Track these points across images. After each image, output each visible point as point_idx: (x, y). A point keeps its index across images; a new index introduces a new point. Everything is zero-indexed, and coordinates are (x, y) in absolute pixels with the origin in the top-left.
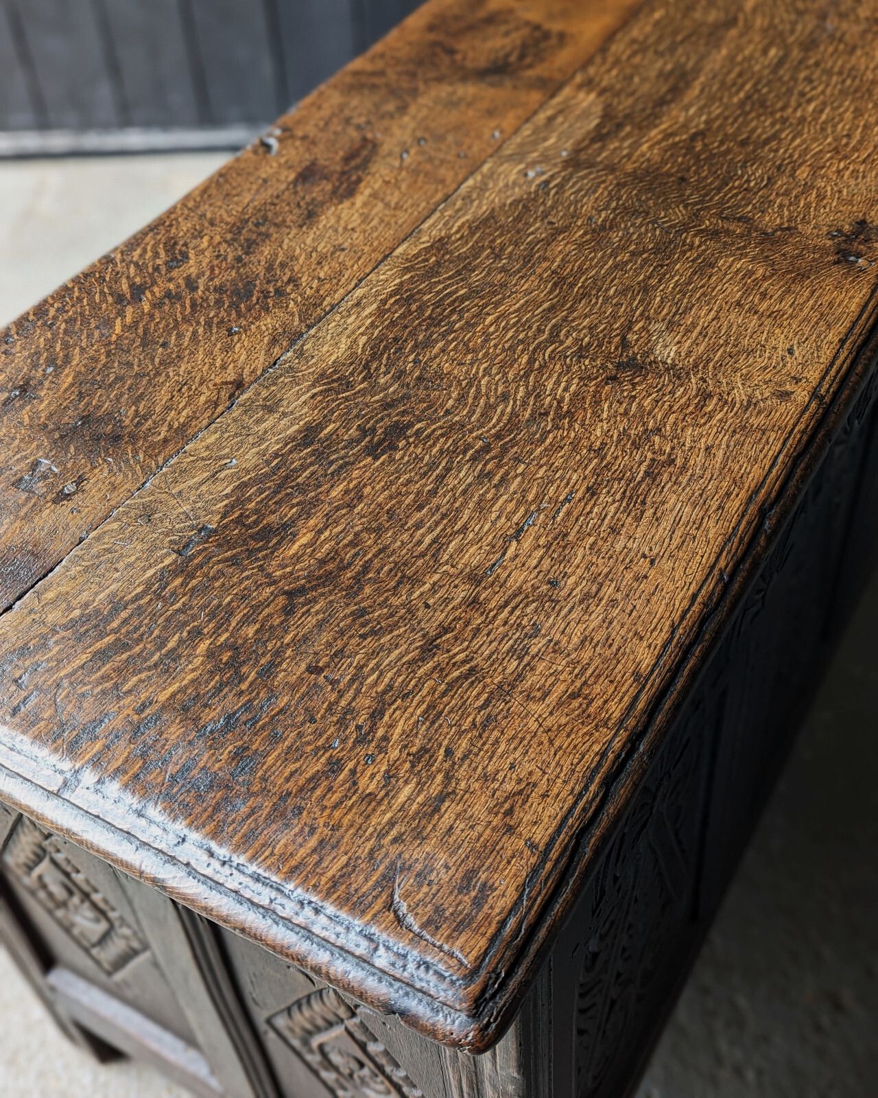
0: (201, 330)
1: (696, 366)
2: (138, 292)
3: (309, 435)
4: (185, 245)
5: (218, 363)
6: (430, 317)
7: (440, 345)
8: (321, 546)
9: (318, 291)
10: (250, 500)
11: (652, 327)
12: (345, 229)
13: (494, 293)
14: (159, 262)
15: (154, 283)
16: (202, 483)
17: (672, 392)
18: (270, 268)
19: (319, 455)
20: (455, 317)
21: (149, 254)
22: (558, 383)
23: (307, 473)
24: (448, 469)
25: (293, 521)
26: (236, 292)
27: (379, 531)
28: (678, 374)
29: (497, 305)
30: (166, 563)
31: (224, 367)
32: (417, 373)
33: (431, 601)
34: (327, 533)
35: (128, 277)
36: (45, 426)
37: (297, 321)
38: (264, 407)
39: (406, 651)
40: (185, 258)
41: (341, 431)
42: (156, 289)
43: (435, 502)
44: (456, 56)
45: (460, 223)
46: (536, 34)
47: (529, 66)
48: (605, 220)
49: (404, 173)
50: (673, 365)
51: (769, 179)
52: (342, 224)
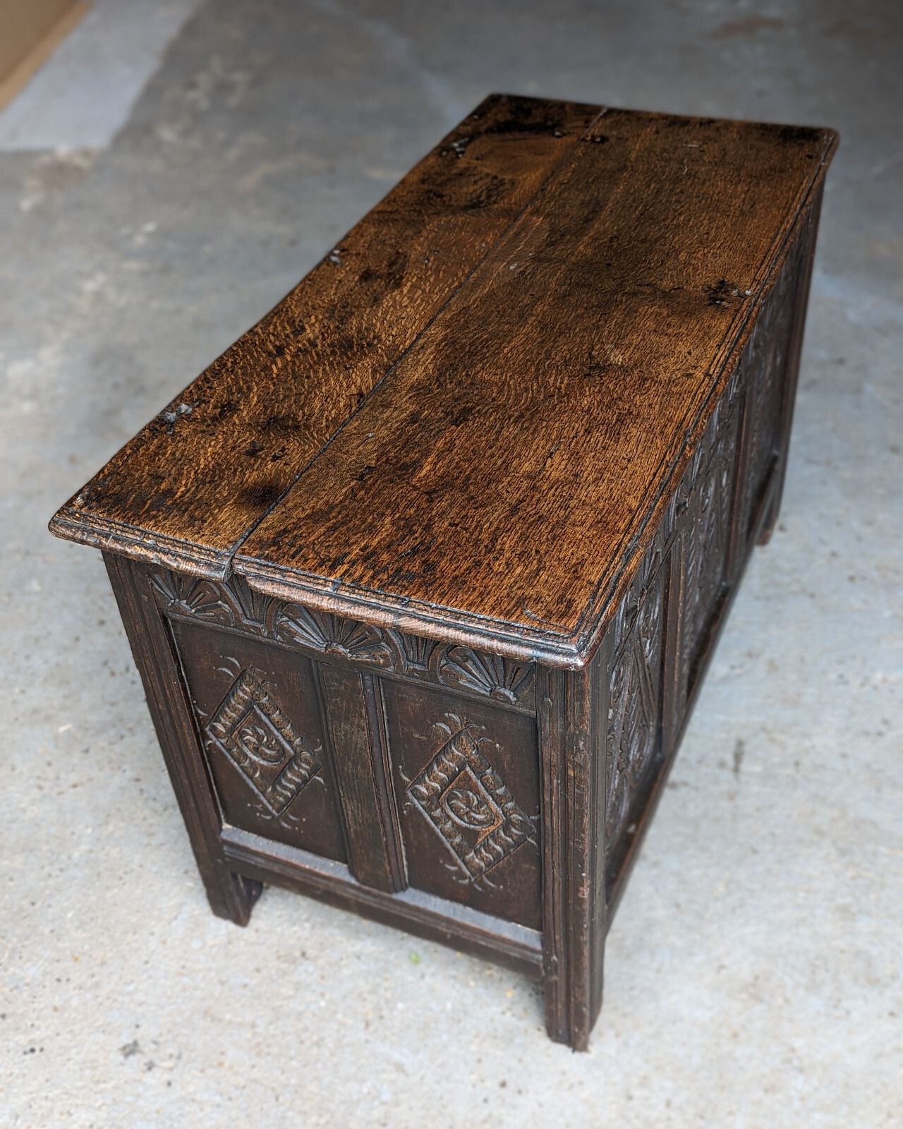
0: (327, 368)
1: (635, 365)
2: (280, 351)
3: (414, 418)
4: (300, 321)
5: (344, 384)
6: (469, 352)
7: (480, 365)
8: (439, 469)
9: (394, 342)
10: (389, 451)
11: (606, 347)
12: (401, 307)
14: (287, 332)
15: (288, 344)
16: (358, 446)
18: (359, 331)
19: (423, 427)
20: (485, 350)
21: (279, 329)
22: (556, 380)
23: (419, 436)
24: (501, 428)
25: (419, 460)
26: (341, 345)
27: (470, 461)
28: (624, 370)
29: (509, 342)
30: (352, 484)
31: (349, 387)
32: (469, 381)
33: (509, 490)
34: (440, 464)
35: (271, 342)
36: (250, 424)
37: (386, 360)
38: (382, 406)
39: (502, 513)
40: (303, 329)
41: (433, 414)
42: (291, 348)
43: (499, 444)
44: (445, 199)
45: (473, 298)
46: (495, 182)
47: (495, 202)
48: (565, 291)
49: (430, 272)
50: (622, 366)
51: (662, 261)
52: (398, 303)
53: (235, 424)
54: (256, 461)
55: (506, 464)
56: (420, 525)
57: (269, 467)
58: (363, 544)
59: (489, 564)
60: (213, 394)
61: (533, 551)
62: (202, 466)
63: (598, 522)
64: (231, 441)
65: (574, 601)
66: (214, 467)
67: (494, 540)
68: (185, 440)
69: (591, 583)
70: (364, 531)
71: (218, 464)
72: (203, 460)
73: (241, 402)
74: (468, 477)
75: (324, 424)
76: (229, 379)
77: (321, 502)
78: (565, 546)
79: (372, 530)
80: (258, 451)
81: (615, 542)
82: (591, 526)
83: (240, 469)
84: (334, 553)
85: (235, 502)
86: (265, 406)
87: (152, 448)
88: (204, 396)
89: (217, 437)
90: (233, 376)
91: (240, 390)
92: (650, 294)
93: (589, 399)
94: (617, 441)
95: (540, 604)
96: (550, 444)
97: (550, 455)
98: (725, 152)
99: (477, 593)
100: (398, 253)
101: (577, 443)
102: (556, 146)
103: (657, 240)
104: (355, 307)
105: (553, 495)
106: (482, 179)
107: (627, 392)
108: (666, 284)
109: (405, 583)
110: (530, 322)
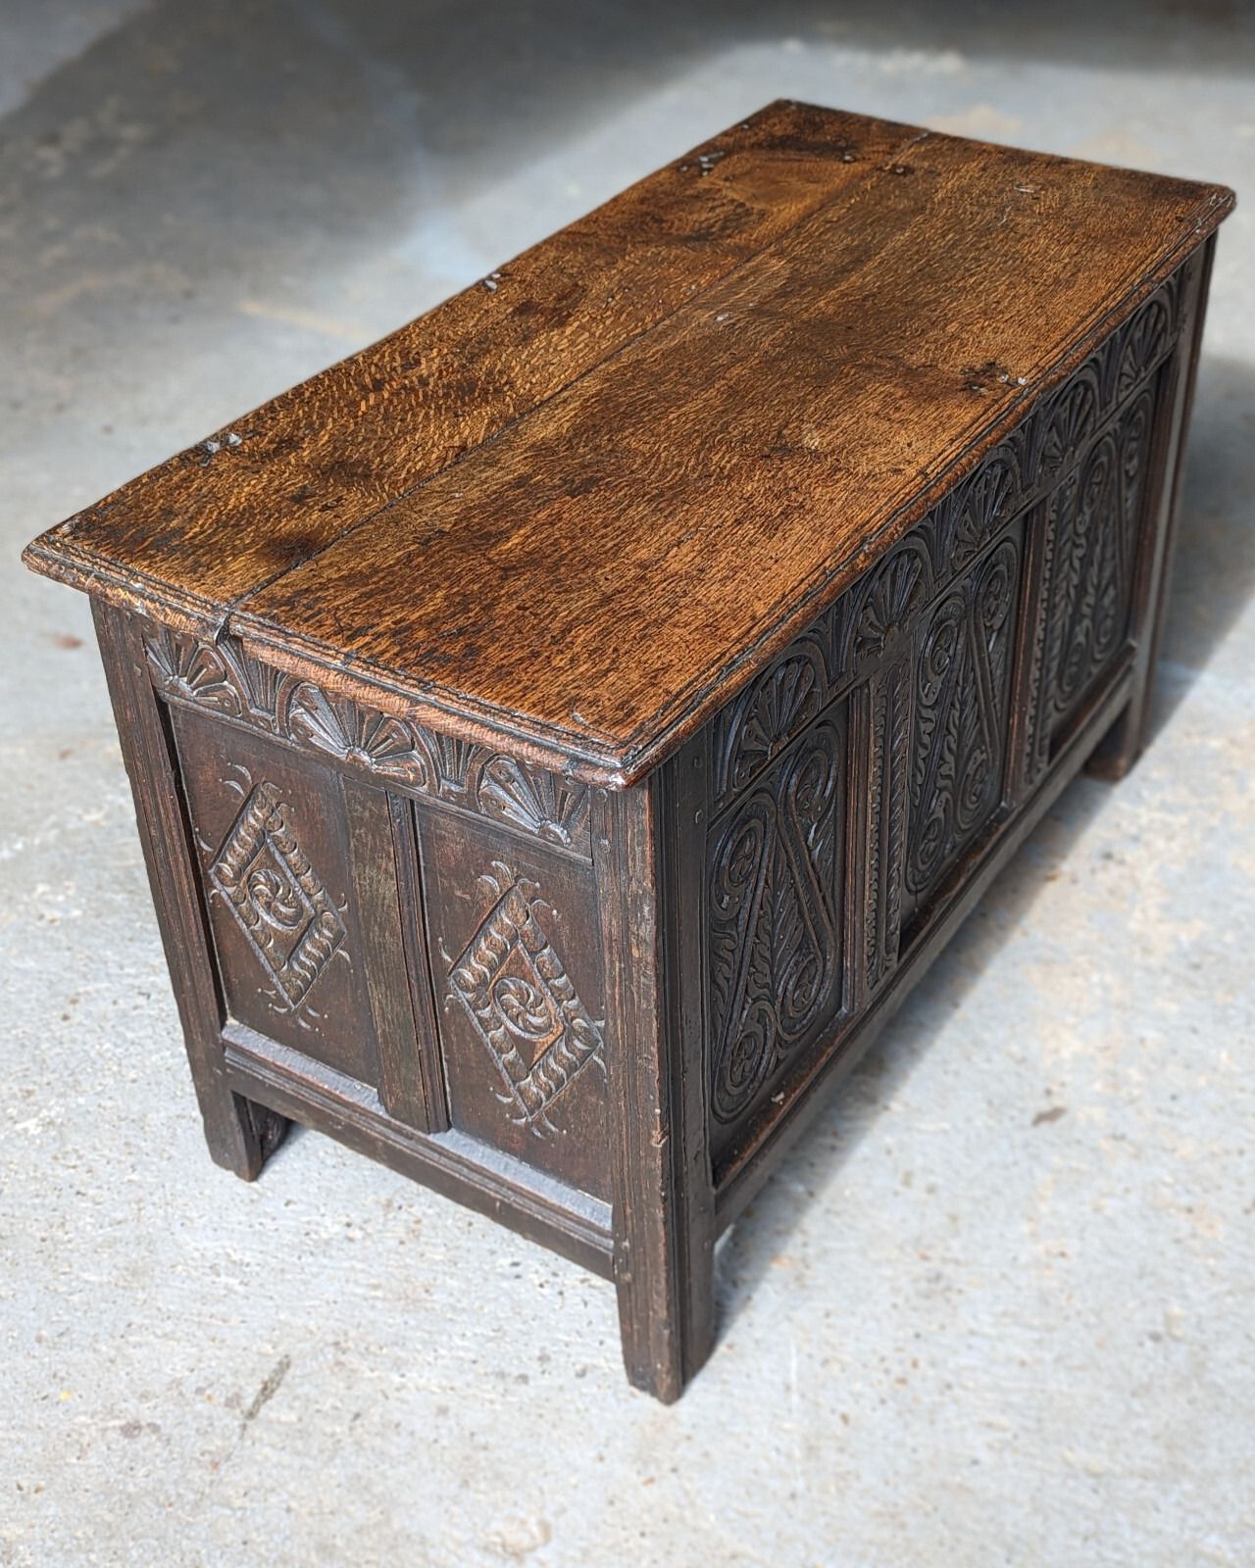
0: (432, 412)
1: (833, 451)
2: (378, 386)
3: (521, 481)
4: (417, 353)
5: (447, 433)
6: (623, 413)
7: (631, 430)
8: (529, 544)
9: (530, 390)
10: (474, 517)
11: (804, 427)
12: (555, 350)
13: (679, 399)
14: (395, 364)
15: (392, 379)
16: (437, 506)
17: (812, 467)
18: (490, 373)
19: (527, 494)
20: (644, 413)
21: (387, 359)
22: (723, 457)
23: (519, 503)
24: (629, 506)
25: (508, 530)
26: (460, 387)
27: (573, 539)
28: (816, 455)
29: (679, 407)
30: (411, 548)
31: (451, 437)
32: (610, 447)
33: (610, 577)
34: (534, 538)
35: (370, 374)
36: (308, 466)
37: (511, 410)
38: (485, 463)
39: (590, 602)
40: (418, 363)
41: (547, 480)
42: (394, 383)
43: (617, 524)
44: (664, 225)
45: (654, 350)
46: (739, 210)
47: (729, 236)
48: (779, 353)
49: (609, 313)
50: (816, 450)
51: (923, 330)
52: (553, 345)
53: (289, 463)
54: (299, 509)
55: (618, 547)
56: (480, 603)
57: (314, 517)
58: (398, 617)
59: (548, 657)
60: (273, 426)
61: (611, 649)
62: (230, 507)
63: (707, 626)
64: (277, 482)
65: (638, 709)
66: (244, 509)
67: (565, 631)
68: (220, 475)
69: (668, 692)
70: (407, 601)
71: (251, 507)
72: (233, 500)
73: (307, 440)
74: (562, 558)
75: (403, 476)
76: (301, 412)
77: (364, 564)
78: (654, 648)
79: (417, 601)
80: (307, 497)
81: (718, 650)
82: (697, 629)
83: (277, 515)
84: (358, 622)
85: (255, 552)
86: (335, 448)
87: (176, 479)
88: (263, 427)
89: (261, 476)
90: (306, 409)
91: (309, 426)
92: (891, 369)
93: (755, 486)
94: (770, 538)
95: (594, 708)
96: (684, 530)
97: (679, 543)
98: (1066, 202)
99: (519, 687)
100: (576, 285)
101: (719, 533)
102: (841, 172)
103: (927, 304)
104: (495, 344)
105: (664, 589)
106: (723, 205)
107: (808, 482)
108: (916, 359)
109: (435, 666)
110: (717, 386)
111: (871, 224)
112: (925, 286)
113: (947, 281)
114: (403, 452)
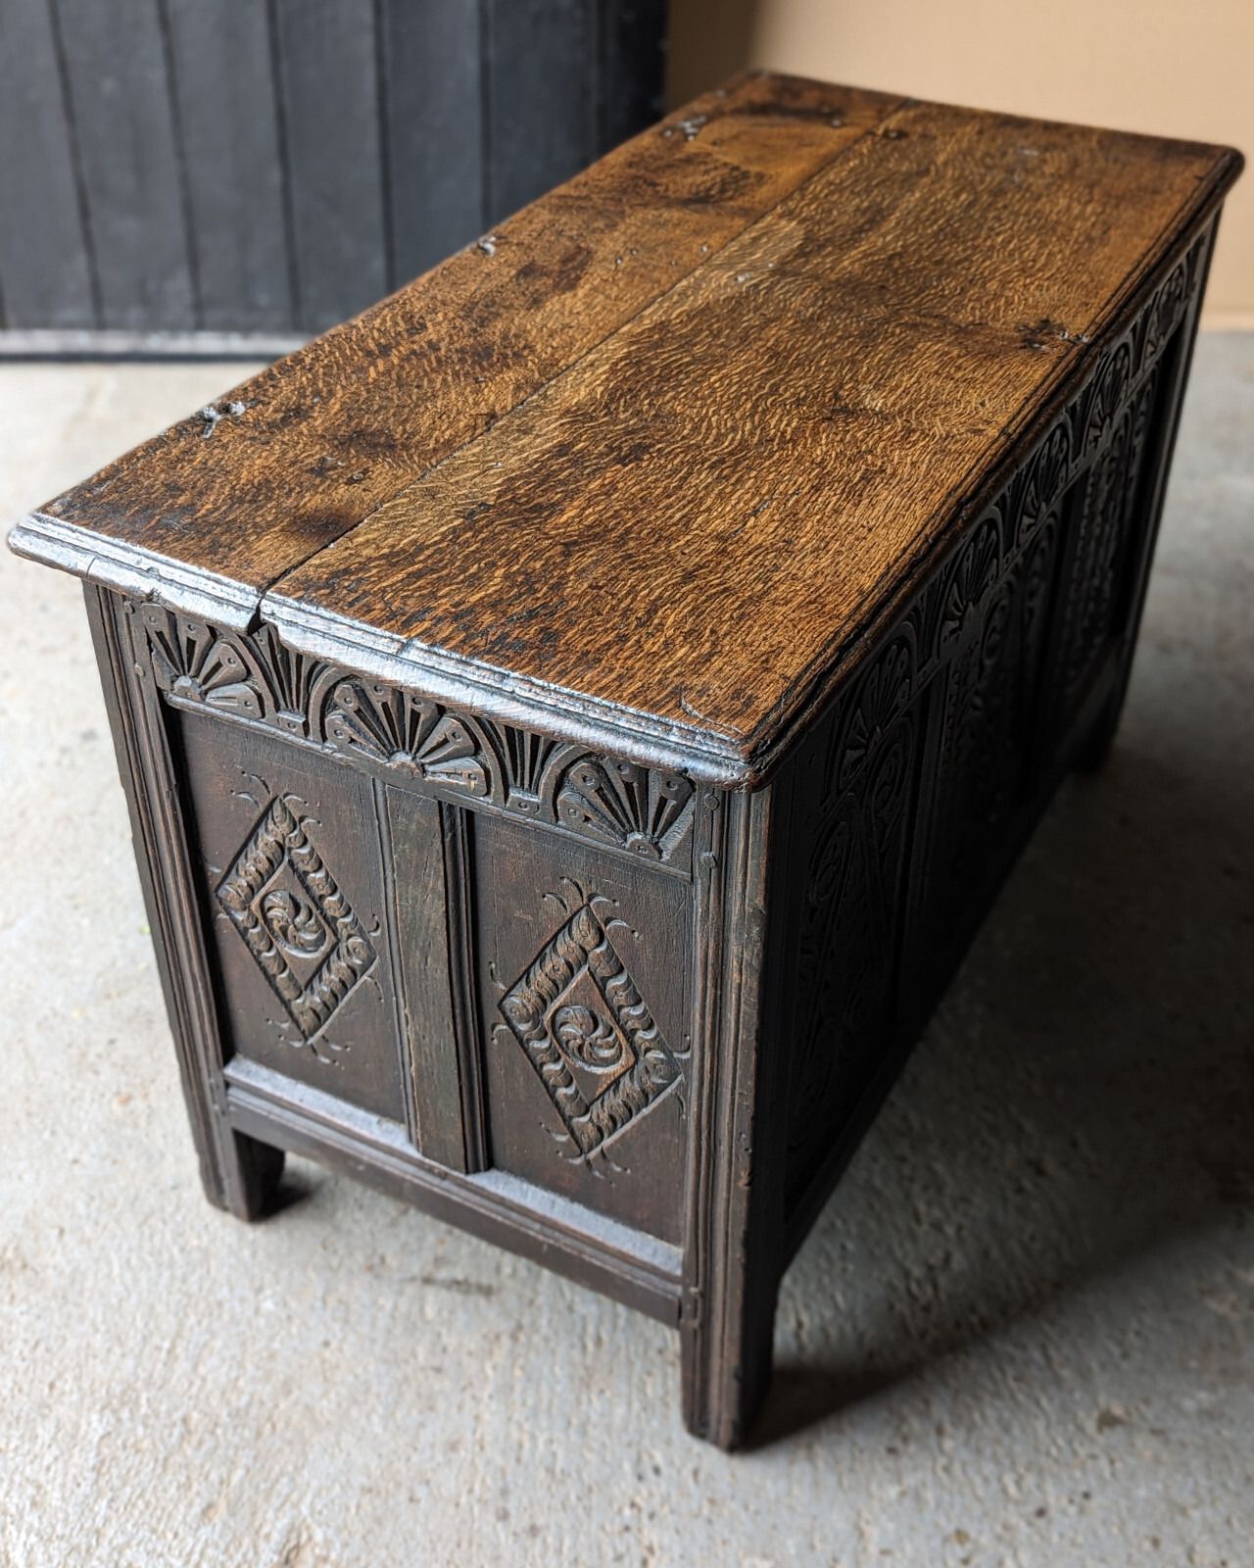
0: (450, 378)
1: (900, 412)
2: (385, 351)
3: (562, 449)
4: (421, 317)
5: (471, 400)
6: (659, 376)
7: (671, 394)
8: (588, 516)
9: (552, 355)
10: (519, 488)
11: (860, 387)
12: (571, 312)
13: (717, 361)
14: (399, 329)
15: (398, 344)
16: (474, 477)
17: (881, 428)
18: (505, 337)
19: (574, 463)
20: (681, 376)
21: (389, 324)
22: (780, 420)
23: (566, 473)
24: (689, 474)
25: (559, 502)
26: (476, 353)
27: (635, 509)
28: (885, 417)
29: (719, 369)
30: (456, 523)
31: (476, 404)
32: (653, 412)
33: (687, 551)
34: (591, 510)
35: (373, 339)
36: (323, 437)
37: (537, 376)
38: (518, 431)
39: (670, 578)
40: (424, 327)
41: (591, 448)
42: (401, 348)
43: (681, 493)
44: (658, 188)
45: (678, 311)
46: (735, 173)
47: (731, 198)
48: (813, 314)
49: (620, 275)
50: (881, 412)
51: (962, 289)
52: (567, 308)
53: (301, 433)
54: (322, 482)
55: (687, 521)
56: (546, 583)
57: (341, 491)
58: (457, 599)
59: (638, 641)
60: (277, 395)
61: (708, 631)
62: (242, 481)
63: (810, 603)
64: (291, 454)
65: (757, 698)
66: (260, 484)
67: (651, 612)
68: (225, 447)
69: (786, 678)
70: (462, 582)
71: (267, 481)
72: (245, 473)
73: (317, 409)
74: (628, 531)
75: (431, 446)
76: (304, 379)
77: (405, 541)
78: (756, 629)
79: (474, 582)
80: (329, 470)
81: (831, 629)
82: (799, 606)
83: (298, 489)
84: (412, 605)
85: (282, 530)
86: (349, 417)
87: (175, 451)
88: (264, 395)
89: (272, 448)
90: (310, 376)
91: (317, 393)
92: (938, 328)
93: (824, 449)
94: (856, 505)
95: (705, 698)
96: (757, 499)
97: (755, 513)
98: (1075, 163)
99: (613, 675)
100: (579, 247)
101: (797, 501)
102: (831, 137)
103: (959, 262)
104: (505, 307)
105: (751, 564)
106: (716, 168)
107: (882, 444)
108: (963, 317)
109: (510, 653)
110: (755, 347)
111: (877, 185)
112: (951, 244)
113: (973, 239)
114: (425, 421)
